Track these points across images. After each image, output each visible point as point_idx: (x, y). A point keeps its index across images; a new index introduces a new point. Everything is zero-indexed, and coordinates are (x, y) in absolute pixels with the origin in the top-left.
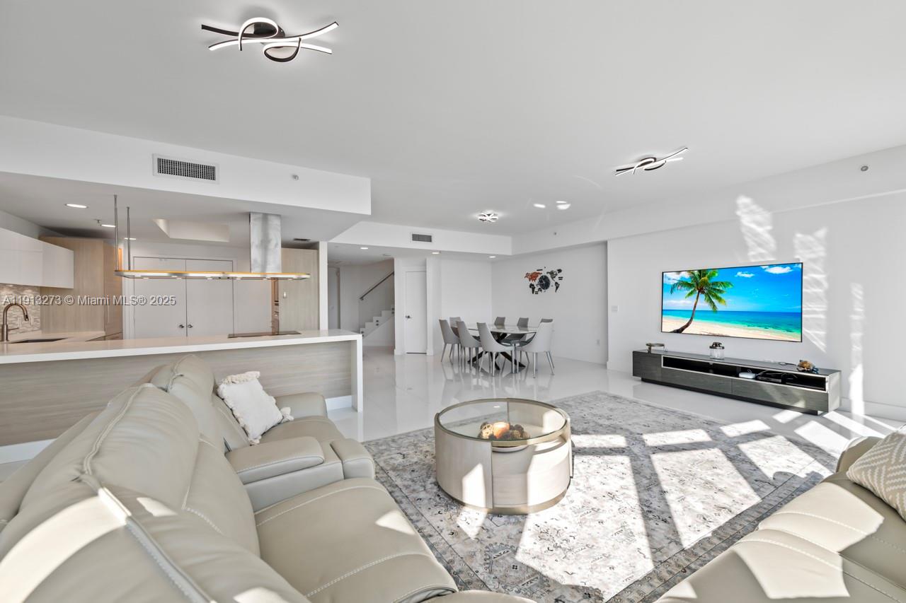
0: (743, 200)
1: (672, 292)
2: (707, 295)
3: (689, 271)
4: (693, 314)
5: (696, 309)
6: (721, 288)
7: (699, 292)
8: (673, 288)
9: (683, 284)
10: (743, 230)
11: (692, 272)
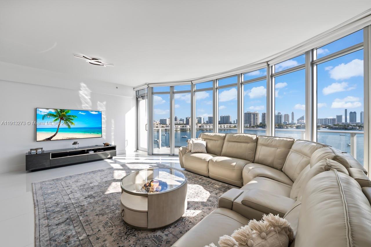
0: (83, 85)
1: (43, 119)
2: (66, 120)
4: (58, 130)
5: (59, 127)
6: (72, 118)
7: (61, 119)
8: (44, 117)
9: (51, 115)
10: (80, 96)
11: (56, 110)
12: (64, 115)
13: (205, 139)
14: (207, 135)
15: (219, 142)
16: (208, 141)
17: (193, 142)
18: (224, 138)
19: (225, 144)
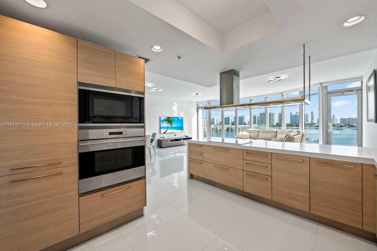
0: (175, 103)
5: (168, 127)
6: (172, 122)
7: (169, 122)
8: (163, 121)
9: (165, 120)
10: (173, 109)
11: (167, 117)
12: (169, 120)
13: (248, 132)
14: (249, 130)
15: (256, 134)
16: (250, 133)
17: (242, 133)
18: (259, 131)
19: (260, 134)
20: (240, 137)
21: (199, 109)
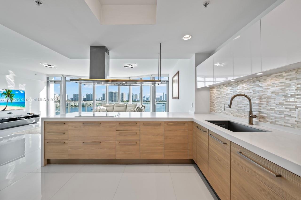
1: (1, 96)
3: (6, 90)
5: (8, 102)
6: (13, 96)
7: (8, 97)
9: (4, 93)
12: (9, 93)
13: (105, 106)
15: (112, 107)
16: (107, 107)
17: (100, 108)
18: (114, 106)
19: (115, 108)
20: (98, 111)
21: (50, 83)
